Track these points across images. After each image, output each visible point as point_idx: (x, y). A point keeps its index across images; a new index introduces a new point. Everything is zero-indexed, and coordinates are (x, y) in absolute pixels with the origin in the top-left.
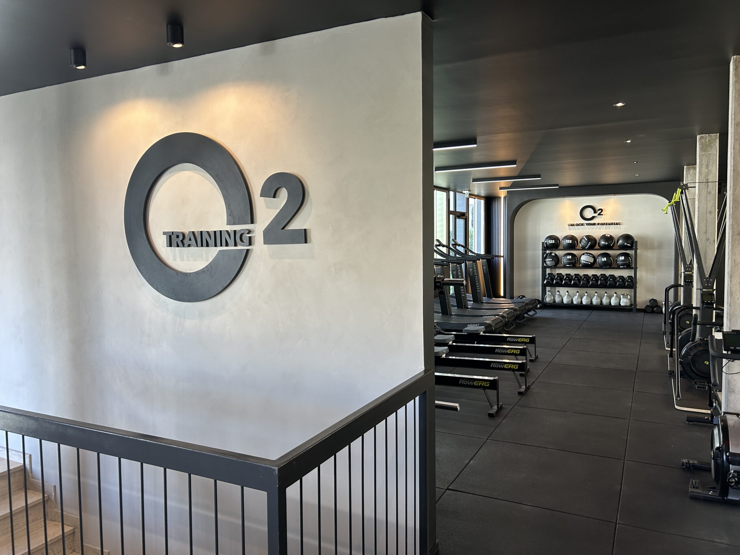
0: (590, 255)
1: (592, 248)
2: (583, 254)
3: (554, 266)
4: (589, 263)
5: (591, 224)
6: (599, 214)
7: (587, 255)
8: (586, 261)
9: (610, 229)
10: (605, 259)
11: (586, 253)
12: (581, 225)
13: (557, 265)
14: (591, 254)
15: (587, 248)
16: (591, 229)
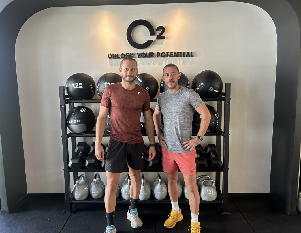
5: (146, 56)
6: (159, 37)
12: (130, 56)
16: (147, 65)
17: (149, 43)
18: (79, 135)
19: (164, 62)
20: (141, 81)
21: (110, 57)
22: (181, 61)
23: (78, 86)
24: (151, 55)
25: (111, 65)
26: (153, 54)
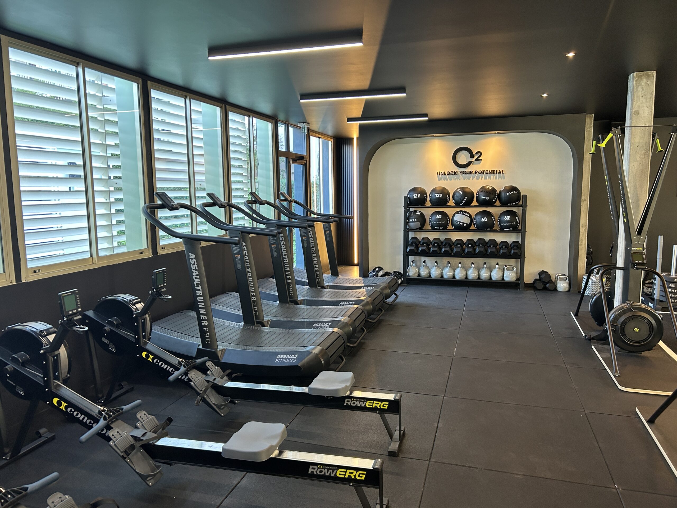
0: (466, 214)
1: (468, 204)
2: (457, 213)
3: (420, 228)
4: (465, 225)
5: (466, 173)
6: (477, 159)
7: (462, 214)
8: (461, 223)
9: (490, 179)
10: (484, 220)
11: (461, 211)
12: (454, 173)
13: (423, 227)
14: (468, 213)
15: (463, 205)
16: (467, 180)
17: (469, 164)
18: (415, 230)
19: (481, 177)
20: (461, 193)
21: (439, 174)
22: (495, 177)
23: (417, 196)
24: (470, 173)
25: (439, 180)
26: (471, 172)
